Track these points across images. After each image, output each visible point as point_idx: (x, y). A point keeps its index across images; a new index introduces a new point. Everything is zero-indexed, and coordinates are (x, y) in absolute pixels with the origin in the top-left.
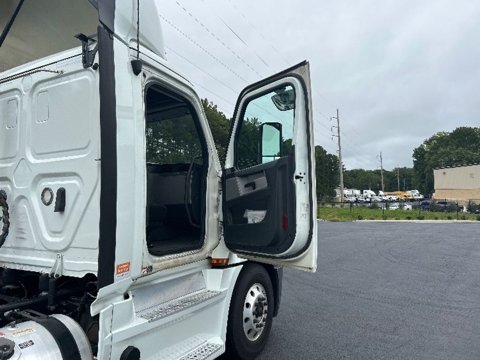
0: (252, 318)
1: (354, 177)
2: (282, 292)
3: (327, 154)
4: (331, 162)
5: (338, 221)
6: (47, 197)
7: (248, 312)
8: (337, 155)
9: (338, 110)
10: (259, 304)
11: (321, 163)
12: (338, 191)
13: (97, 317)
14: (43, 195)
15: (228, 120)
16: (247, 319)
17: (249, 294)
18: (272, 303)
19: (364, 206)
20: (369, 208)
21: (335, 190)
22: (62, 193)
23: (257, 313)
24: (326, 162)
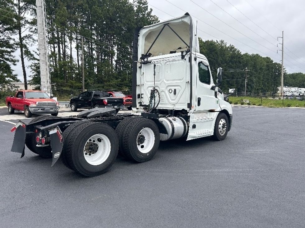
0: (222, 128)
1: (294, 78)
2: (232, 124)
3: (273, 62)
4: (276, 69)
5: (274, 107)
6: (171, 91)
7: (220, 126)
8: (281, 63)
9: (283, 32)
10: (224, 125)
11: (269, 70)
12: (279, 88)
13: (189, 116)
14: (169, 91)
15: (204, 42)
16: (220, 128)
17: (220, 121)
18: (228, 125)
19: (295, 99)
20: (299, 100)
21: (278, 88)
22: (175, 90)
23: (223, 127)
24: (272, 68)
